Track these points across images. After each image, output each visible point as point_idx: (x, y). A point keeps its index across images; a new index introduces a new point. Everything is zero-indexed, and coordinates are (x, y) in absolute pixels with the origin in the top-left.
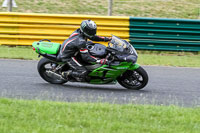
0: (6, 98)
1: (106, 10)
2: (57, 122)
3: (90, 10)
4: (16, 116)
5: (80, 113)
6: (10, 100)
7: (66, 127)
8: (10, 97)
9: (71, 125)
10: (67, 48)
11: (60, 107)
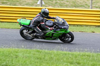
0: (38, 50)
1: (89, 6)
2: (64, 61)
3: (81, 6)
4: (44, 59)
5: (76, 57)
6: (41, 50)
7: (69, 64)
8: (41, 49)
9: (71, 63)
10: (34, 22)
11: (66, 54)
